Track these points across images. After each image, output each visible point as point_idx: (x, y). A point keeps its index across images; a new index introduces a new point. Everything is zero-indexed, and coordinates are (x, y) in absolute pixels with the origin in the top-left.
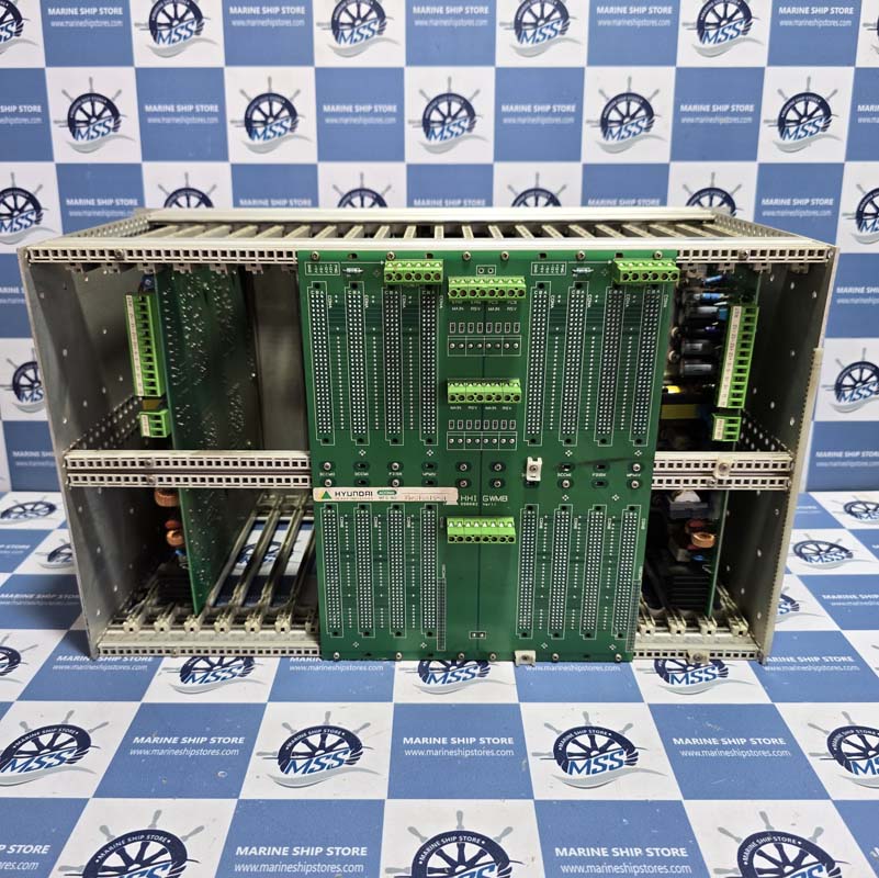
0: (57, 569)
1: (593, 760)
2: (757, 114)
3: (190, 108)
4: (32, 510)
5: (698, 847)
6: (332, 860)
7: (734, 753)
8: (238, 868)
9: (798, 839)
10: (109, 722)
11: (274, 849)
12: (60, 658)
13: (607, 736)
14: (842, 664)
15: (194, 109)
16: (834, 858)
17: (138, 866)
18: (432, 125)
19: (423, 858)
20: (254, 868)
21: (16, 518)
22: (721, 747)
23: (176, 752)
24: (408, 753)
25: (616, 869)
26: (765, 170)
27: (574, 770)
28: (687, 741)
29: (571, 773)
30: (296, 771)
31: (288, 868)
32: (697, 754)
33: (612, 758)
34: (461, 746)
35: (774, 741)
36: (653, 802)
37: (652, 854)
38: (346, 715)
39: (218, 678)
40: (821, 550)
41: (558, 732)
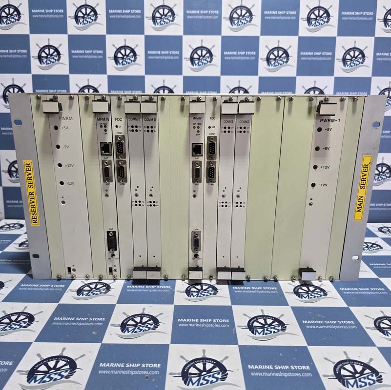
0: (23, 250)
1: (265, 329)
2: (333, 56)
3: (91, 51)
4: (13, 226)
5: (315, 365)
6: (144, 369)
7: (331, 327)
8: (100, 372)
9: (361, 363)
10: (43, 311)
11: (118, 364)
12: (22, 285)
13: (272, 319)
14: (379, 291)
15: (93, 52)
16: (379, 371)
17: (54, 371)
18: (194, 60)
19: (186, 368)
20: (108, 372)
21: (6, 229)
22: (325, 324)
23: (73, 324)
24: (180, 325)
25: (277, 374)
26: (337, 80)
27: (257, 333)
28: (309, 322)
29: (255, 334)
30: (128, 332)
31: (124, 372)
32: (314, 327)
33: (274, 328)
34: (205, 323)
35: (349, 322)
36: (293, 347)
37: (294, 368)
38: (152, 309)
39: (94, 294)
40: (368, 246)
41: (249, 317)
